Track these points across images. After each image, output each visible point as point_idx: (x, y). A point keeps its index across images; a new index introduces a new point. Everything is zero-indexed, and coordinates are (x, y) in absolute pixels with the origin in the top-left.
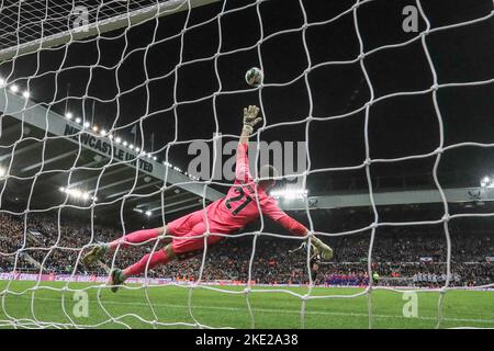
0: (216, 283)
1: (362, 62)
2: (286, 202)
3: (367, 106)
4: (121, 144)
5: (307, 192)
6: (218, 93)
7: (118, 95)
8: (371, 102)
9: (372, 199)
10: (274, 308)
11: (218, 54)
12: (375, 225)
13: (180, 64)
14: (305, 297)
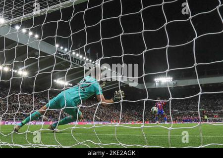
0: (130, 123)
1: (191, 20)
2: (162, 84)
3: (194, 40)
4: (82, 58)
5: (172, 78)
6: (122, 34)
7: (72, 34)
8: (196, 38)
9: (198, 81)
10: (158, 134)
11: (121, 15)
12: (200, 93)
13: (102, 20)
14: (170, 128)
